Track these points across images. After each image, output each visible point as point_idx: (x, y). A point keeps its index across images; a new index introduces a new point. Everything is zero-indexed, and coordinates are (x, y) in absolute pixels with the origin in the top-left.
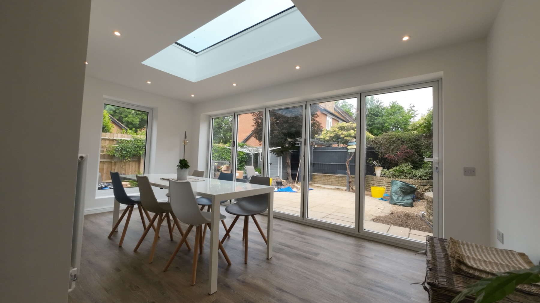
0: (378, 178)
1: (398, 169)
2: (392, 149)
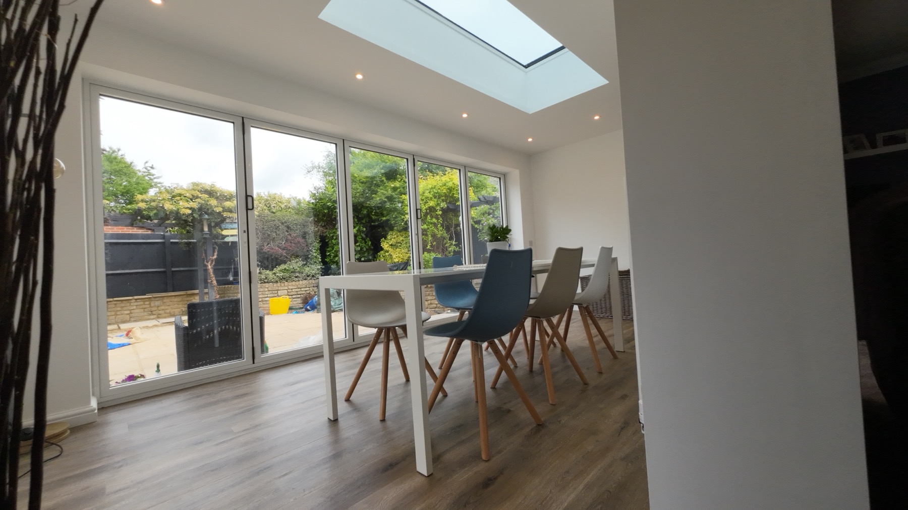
1: (287, 269)
2: (274, 238)
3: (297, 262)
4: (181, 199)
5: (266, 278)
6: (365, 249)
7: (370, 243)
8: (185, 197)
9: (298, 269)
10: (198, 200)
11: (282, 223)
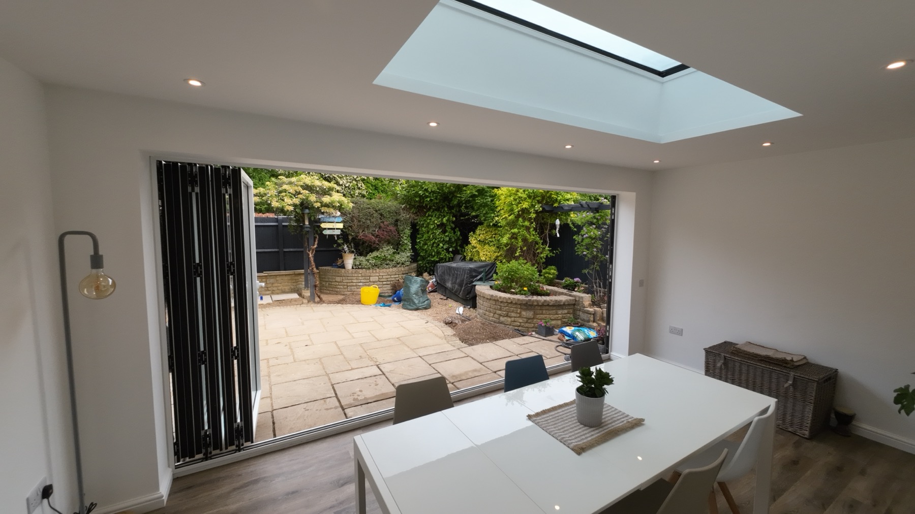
0: (350, 272)
1: (379, 256)
2: (368, 225)
3: (388, 250)
4: (286, 195)
5: (360, 265)
6: (453, 240)
7: (459, 233)
8: (289, 193)
9: (389, 257)
10: (300, 196)
11: (376, 211)
